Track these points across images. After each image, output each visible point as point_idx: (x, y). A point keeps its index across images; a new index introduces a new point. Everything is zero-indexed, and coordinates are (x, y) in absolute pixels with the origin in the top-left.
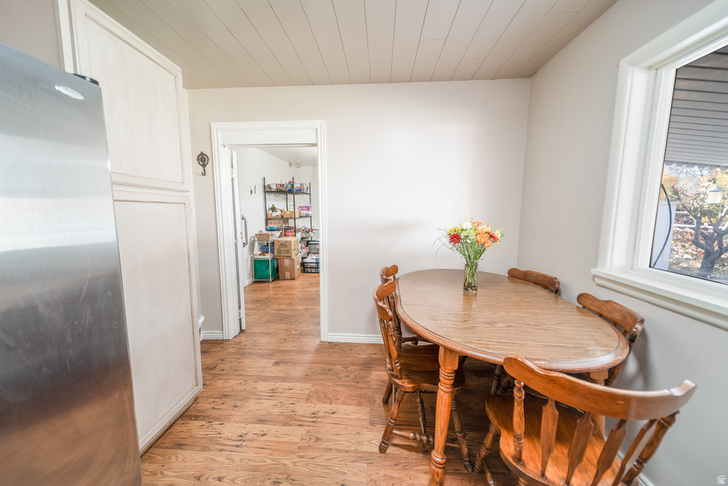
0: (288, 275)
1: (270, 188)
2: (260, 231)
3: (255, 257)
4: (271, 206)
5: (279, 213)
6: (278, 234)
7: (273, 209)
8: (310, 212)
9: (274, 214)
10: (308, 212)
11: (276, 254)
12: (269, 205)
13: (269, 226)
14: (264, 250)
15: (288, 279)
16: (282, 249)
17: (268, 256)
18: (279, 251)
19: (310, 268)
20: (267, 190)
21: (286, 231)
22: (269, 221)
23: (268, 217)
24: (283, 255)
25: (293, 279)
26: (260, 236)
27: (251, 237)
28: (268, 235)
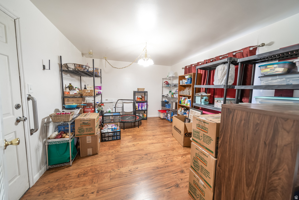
0: (90, 151)
1: (68, 68)
2: (57, 110)
3: (50, 141)
4: (68, 85)
5: (77, 91)
6: (77, 111)
7: (71, 87)
8: (101, 91)
9: (72, 93)
10: (100, 91)
11: (77, 133)
12: (66, 83)
13: (67, 104)
14: (62, 130)
15: (90, 156)
16: (85, 127)
17: (68, 138)
18: (80, 130)
19: (108, 137)
20: (64, 69)
21: (85, 108)
22: (66, 99)
23: (65, 95)
24: (85, 133)
25: (95, 154)
26: (56, 116)
27: (44, 119)
28: (67, 115)
